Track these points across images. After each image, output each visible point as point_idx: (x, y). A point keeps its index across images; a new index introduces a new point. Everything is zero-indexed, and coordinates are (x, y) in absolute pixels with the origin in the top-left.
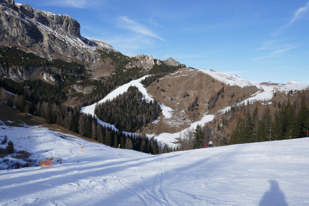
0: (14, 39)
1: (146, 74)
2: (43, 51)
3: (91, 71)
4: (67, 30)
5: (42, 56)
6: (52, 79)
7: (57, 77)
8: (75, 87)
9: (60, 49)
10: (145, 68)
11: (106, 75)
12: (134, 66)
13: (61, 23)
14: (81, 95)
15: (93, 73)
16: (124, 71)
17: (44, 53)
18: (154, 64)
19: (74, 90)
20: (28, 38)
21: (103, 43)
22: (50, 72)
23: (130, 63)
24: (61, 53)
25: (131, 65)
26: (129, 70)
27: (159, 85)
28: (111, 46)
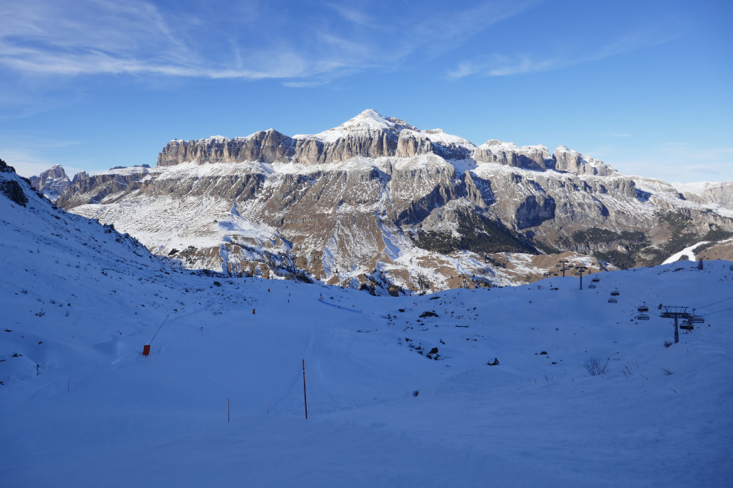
0: (593, 220)
1: (700, 241)
2: (612, 225)
3: (650, 237)
4: (623, 193)
5: (613, 231)
6: (624, 250)
7: (627, 248)
8: (640, 254)
9: (624, 221)
10: (700, 234)
11: (664, 241)
12: (690, 232)
13: (618, 187)
14: (645, 260)
15: (651, 240)
16: (681, 236)
17: (614, 228)
18: (709, 229)
19: (639, 257)
20: (601, 216)
21: (659, 182)
22: (621, 244)
23: (686, 228)
24: (625, 224)
25: (687, 230)
26: (685, 235)
27: (706, 254)
28: (670, 185)
